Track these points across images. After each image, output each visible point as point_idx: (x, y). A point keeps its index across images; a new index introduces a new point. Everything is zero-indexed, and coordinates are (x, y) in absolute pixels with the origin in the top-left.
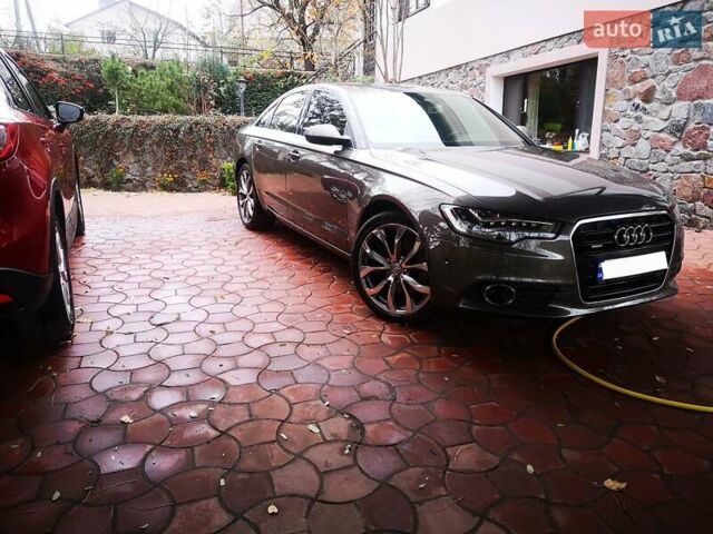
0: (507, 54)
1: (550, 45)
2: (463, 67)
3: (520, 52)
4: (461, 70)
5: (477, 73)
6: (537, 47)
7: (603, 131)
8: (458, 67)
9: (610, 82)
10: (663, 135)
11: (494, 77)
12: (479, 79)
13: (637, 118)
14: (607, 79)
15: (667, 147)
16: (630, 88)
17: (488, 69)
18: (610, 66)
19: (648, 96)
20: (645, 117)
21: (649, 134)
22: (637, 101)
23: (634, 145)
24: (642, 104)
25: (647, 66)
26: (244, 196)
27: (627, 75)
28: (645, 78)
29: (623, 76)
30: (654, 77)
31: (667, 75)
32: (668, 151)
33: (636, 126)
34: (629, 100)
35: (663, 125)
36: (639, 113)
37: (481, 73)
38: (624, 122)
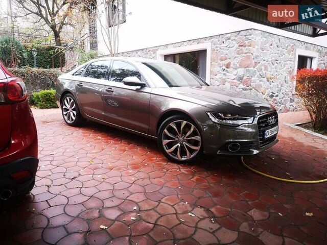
0: (166, 46)
1: (185, 43)
2: (145, 50)
3: (172, 46)
4: (144, 51)
5: (152, 53)
6: (180, 44)
7: (211, 79)
8: (142, 50)
9: (212, 60)
10: (235, 81)
11: (161, 55)
12: (154, 55)
13: (224, 74)
14: (211, 59)
15: (237, 85)
16: (221, 62)
17: (157, 52)
18: (212, 53)
19: (228, 66)
20: (227, 74)
21: (229, 80)
22: (224, 67)
23: (224, 84)
24: (226, 69)
25: (227, 54)
26: (67, 110)
27: (219, 58)
28: (226, 59)
29: (217, 58)
30: (230, 59)
31: (235, 58)
32: (237, 87)
33: (224, 77)
34: (220, 67)
35: (234, 77)
36: (225, 72)
37: (154, 53)
38: (219, 76)
